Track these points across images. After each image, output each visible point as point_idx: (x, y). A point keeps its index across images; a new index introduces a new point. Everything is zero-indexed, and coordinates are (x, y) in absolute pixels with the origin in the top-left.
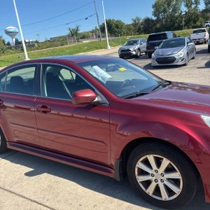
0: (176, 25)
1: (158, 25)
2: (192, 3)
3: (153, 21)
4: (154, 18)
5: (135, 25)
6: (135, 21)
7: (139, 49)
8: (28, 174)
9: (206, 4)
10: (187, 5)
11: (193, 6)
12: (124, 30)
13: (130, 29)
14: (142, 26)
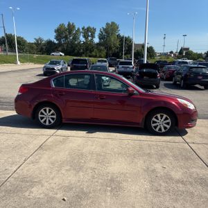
0: (76, 51)
2: (88, 36)
3: (55, 44)
4: (56, 42)
5: (37, 44)
6: (38, 41)
7: (62, 69)
9: (100, 39)
10: (84, 36)
11: (90, 38)
12: (26, 48)
13: (32, 48)
14: (44, 47)
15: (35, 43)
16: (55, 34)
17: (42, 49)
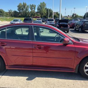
0: (27, 16)
1: (20, 15)
3: (18, 12)
4: (18, 11)
5: (10, 13)
6: (10, 11)
9: (38, 10)
10: (31, 9)
11: (33, 10)
12: (4, 14)
13: (7, 14)
14: (13, 14)
15: (9, 12)
16: (18, 8)
17: (12, 15)
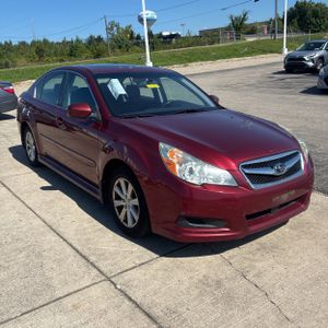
8: (44, 188)
